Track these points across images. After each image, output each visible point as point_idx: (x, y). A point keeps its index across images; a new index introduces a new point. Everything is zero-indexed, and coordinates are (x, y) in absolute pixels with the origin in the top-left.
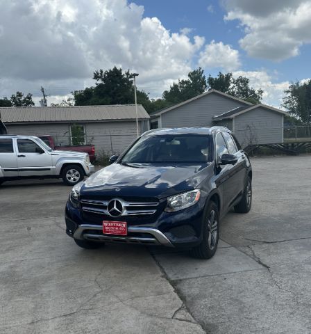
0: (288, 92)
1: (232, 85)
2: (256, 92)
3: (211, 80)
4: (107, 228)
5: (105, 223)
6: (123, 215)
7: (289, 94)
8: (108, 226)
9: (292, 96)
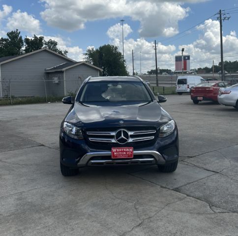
0: (86, 54)
1: (44, 46)
2: (63, 52)
3: (27, 40)
4: (115, 153)
5: (114, 150)
6: (129, 141)
7: (87, 56)
8: (117, 152)
9: (90, 57)
